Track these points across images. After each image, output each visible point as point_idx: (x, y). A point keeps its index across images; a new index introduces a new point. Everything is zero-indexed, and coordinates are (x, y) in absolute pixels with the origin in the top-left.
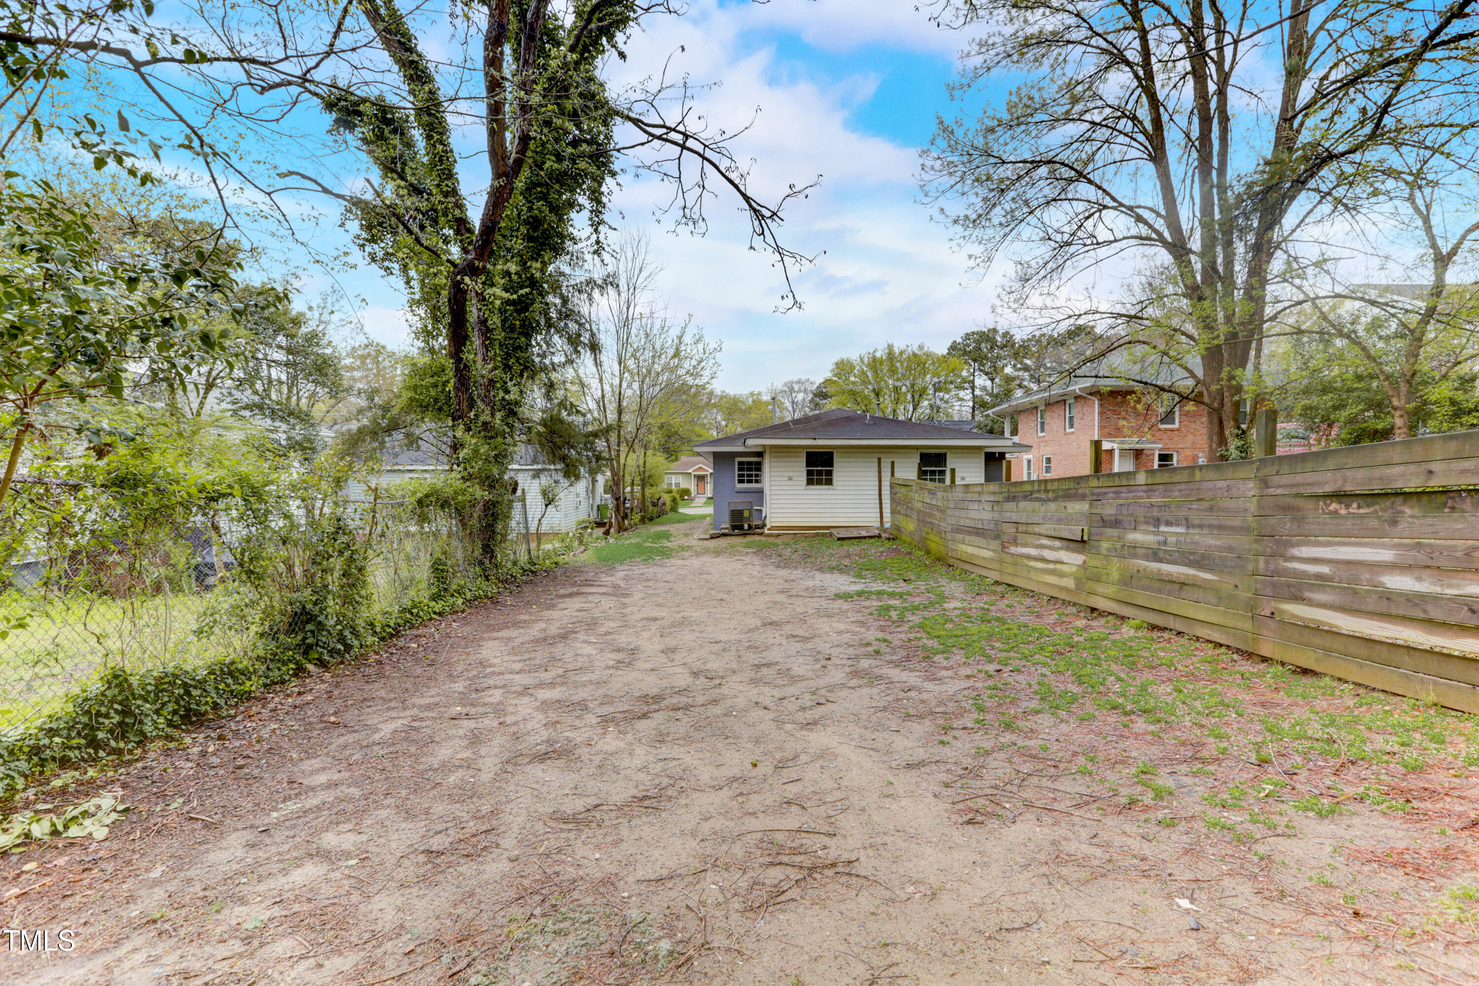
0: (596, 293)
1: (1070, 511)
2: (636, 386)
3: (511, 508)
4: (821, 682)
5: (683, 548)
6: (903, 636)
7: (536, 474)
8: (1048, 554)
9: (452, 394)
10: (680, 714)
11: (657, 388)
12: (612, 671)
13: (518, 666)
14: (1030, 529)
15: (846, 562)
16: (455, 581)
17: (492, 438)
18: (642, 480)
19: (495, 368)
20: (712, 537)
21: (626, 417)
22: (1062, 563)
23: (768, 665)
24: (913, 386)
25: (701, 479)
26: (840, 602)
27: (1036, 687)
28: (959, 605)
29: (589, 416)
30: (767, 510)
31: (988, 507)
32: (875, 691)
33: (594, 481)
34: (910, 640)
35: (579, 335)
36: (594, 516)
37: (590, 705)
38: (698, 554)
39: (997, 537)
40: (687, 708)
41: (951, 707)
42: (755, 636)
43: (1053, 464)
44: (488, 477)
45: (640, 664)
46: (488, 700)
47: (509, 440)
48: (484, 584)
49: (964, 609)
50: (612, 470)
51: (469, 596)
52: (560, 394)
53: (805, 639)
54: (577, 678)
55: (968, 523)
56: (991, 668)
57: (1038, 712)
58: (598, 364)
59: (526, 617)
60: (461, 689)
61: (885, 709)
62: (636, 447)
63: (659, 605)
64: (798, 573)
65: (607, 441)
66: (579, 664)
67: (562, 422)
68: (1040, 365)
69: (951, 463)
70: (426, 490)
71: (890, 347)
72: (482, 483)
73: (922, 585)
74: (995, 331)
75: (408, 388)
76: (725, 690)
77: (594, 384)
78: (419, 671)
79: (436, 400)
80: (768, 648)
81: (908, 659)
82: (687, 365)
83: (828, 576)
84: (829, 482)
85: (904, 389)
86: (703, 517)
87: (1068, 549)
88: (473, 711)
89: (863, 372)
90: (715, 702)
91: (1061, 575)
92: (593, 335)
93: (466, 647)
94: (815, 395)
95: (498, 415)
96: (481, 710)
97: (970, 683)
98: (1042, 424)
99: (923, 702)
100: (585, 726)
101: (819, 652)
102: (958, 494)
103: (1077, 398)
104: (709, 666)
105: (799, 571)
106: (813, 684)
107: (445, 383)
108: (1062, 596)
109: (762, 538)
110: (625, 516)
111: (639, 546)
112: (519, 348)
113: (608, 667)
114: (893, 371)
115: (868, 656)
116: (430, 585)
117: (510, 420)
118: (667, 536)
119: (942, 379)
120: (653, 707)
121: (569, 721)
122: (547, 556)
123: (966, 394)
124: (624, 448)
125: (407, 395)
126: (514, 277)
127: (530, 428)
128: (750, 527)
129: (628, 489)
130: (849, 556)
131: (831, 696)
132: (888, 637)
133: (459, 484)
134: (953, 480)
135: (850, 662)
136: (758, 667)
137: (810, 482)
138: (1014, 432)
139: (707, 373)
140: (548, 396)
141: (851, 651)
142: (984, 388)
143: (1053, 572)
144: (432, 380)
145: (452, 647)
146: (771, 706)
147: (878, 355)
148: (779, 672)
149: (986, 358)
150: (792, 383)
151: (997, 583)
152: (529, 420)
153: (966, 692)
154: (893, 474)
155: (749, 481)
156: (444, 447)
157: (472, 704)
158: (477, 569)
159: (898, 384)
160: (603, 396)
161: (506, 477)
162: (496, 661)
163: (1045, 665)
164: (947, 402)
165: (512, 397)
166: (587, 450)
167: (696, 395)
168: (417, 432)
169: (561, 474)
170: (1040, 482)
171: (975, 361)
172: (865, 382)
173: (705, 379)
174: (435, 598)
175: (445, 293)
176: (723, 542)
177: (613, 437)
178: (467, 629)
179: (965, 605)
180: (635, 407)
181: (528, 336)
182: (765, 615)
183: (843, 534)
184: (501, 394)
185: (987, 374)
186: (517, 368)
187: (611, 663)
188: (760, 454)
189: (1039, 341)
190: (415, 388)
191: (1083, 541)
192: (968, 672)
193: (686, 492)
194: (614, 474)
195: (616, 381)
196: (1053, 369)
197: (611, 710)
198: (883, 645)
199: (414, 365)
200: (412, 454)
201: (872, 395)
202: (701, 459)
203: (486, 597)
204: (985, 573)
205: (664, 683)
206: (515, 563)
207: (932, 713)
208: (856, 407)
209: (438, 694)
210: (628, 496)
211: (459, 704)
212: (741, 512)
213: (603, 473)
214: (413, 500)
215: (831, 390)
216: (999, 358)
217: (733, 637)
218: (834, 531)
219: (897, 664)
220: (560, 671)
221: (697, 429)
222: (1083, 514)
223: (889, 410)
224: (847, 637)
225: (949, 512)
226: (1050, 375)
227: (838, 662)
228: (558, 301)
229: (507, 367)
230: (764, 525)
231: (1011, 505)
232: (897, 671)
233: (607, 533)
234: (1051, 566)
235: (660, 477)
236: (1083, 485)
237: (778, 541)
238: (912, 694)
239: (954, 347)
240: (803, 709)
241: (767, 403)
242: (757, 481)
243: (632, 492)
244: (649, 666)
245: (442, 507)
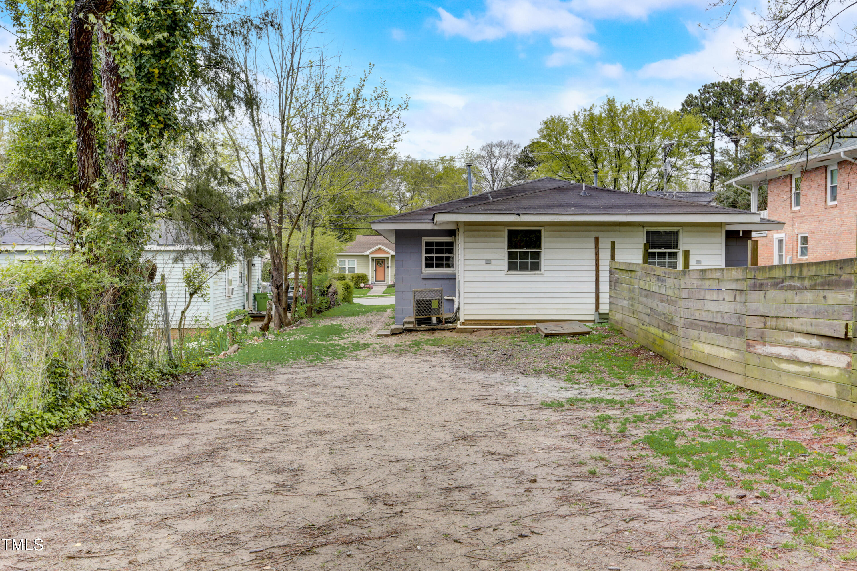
0: (253, 35)
1: (830, 301)
2: (302, 150)
3: (147, 297)
4: (525, 510)
5: (357, 346)
6: (624, 454)
7: (179, 256)
8: (802, 354)
9: (75, 158)
10: (352, 549)
11: (328, 153)
12: (269, 497)
13: (153, 491)
14: (781, 323)
15: (555, 363)
16: (77, 387)
17: (124, 211)
18: (309, 264)
19: (129, 127)
20: (394, 333)
21: (289, 188)
22: (821, 365)
23: (460, 489)
24: (638, 150)
25: (380, 262)
26: (548, 411)
27: (789, 518)
28: (693, 416)
29: (244, 186)
30: (460, 300)
31: (729, 296)
32: (590, 520)
33: (250, 265)
34: (633, 458)
35: (232, 87)
36: (249, 306)
37: (243, 539)
38: (376, 354)
39: (740, 333)
40: (360, 541)
41: (683, 540)
42: (445, 453)
43: (810, 245)
44: (119, 261)
45: (303, 488)
46: (116, 533)
47: (145, 215)
48: (113, 391)
49: (699, 421)
50: (272, 252)
51: (93, 405)
52: (209, 158)
53: (506, 457)
54: (227, 506)
55: (705, 316)
56: (733, 493)
57: (790, 549)
58: (255, 122)
59: (164, 431)
60: (82, 521)
61: (602, 543)
62: (302, 223)
63: (329, 416)
64: (497, 377)
65: (267, 216)
66: (230, 488)
67: (210, 193)
68: (796, 123)
69: (684, 243)
70: (42, 275)
71: (611, 103)
72: (111, 267)
73: (647, 391)
74: (740, 82)
75: (18, 150)
76: (407, 519)
77: (253, 147)
78: (29, 499)
79: (54, 165)
80: (459, 467)
81: (630, 481)
82: (365, 125)
83: (533, 381)
84: (536, 267)
85: (627, 153)
86: (382, 309)
87: (828, 348)
88: (96, 547)
89: (578, 134)
90: (394, 533)
91: (820, 380)
92: (249, 87)
93: (89, 468)
94: (520, 161)
95: (132, 184)
96: (107, 546)
97: (707, 511)
98: (798, 195)
99: (648, 534)
100: (236, 564)
101: (522, 473)
102: (693, 281)
103: (842, 163)
104: (389, 490)
105: (498, 375)
106: (514, 511)
107: (65, 145)
108: (822, 405)
109: (453, 334)
110: (288, 308)
111: (304, 343)
112: (158, 102)
113: (265, 492)
114: (614, 132)
115: (582, 477)
116: (45, 393)
117: (147, 191)
118: (338, 331)
119: (675, 141)
120: (320, 540)
121: (217, 559)
122: (192, 356)
123: (703, 160)
124: (286, 225)
125: (17, 158)
126: (151, 14)
127: (171, 200)
128: (439, 321)
129: (292, 275)
130: (559, 356)
131: (537, 527)
132: (606, 455)
133: (83, 269)
134: (686, 265)
135: (559, 485)
136: (448, 490)
137: (512, 267)
138: (763, 205)
139: (389, 136)
140: (193, 162)
141: (561, 472)
142: (726, 152)
143: (810, 377)
144: (48, 141)
145: (72, 468)
146: (464, 538)
147: (596, 112)
148: (473, 496)
149: (729, 115)
150: (491, 146)
151: (740, 389)
152: (171, 191)
153: (702, 523)
154: (613, 257)
155: (439, 266)
156: (63, 223)
157: (96, 540)
158: (105, 372)
159: (621, 147)
160: (262, 162)
161: (142, 260)
162: (126, 485)
163: (800, 489)
164: (680, 169)
165: (149, 162)
166: (241, 227)
167: (374, 162)
168: (30, 204)
169: (209, 256)
170: (793, 266)
171: (715, 119)
172: (581, 145)
173: (386, 143)
174: (51, 408)
175: (64, 33)
176: (407, 339)
177: (274, 212)
178: (92, 446)
179: (701, 416)
180: (300, 175)
181: (169, 87)
182: (457, 427)
183: (553, 329)
184: (136, 158)
185: (729, 135)
186: (155, 127)
187: (269, 487)
188: (452, 233)
189: (794, 94)
190: (27, 150)
191: (847, 339)
192: (705, 498)
193: (363, 278)
194: (275, 255)
195: (278, 144)
196: (812, 128)
197: (269, 544)
198: (600, 464)
199: (26, 121)
200: (23, 231)
201: (589, 161)
202: (381, 238)
203: (116, 406)
204: (725, 377)
205: (334, 511)
206: (151, 365)
207: (660, 548)
208: (569, 176)
209: (52, 528)
210: (292, 284)
211: (79, 540)
212: (429, 303)
213: (261, 255)
214: (23, 287)
215: (539, 155)
216: (745, 115)
217: (418, 454)
218: (541, 326)
219: (617, 488)
220: (206, 497)
221: (376, 202)
222: (847, 306)
223: (609, 180)
224: (555, 455)
225: (682, 303)
226: (808, 136)
227: (546, 485)
228: (206, 45)
229: (143, 125)
230: (456, 319)
231: (757, 296)
232: (617, 496)
233: (265, 328)
234: (807, 369)
235: (330, 260)
236: (847, 269)
237: (472, 338)
238: (635, 524)
239: (689, 102)
240: (502, 542)
241: (461, 171)
242: (448, 266)
243: (296, 278)
244: (315, 490)
245: (61, 296)
